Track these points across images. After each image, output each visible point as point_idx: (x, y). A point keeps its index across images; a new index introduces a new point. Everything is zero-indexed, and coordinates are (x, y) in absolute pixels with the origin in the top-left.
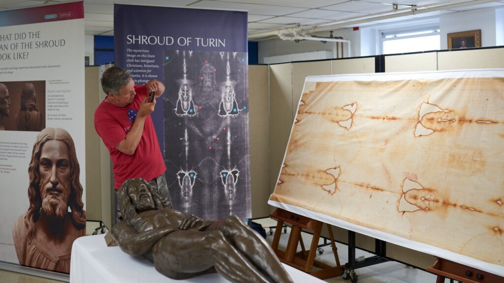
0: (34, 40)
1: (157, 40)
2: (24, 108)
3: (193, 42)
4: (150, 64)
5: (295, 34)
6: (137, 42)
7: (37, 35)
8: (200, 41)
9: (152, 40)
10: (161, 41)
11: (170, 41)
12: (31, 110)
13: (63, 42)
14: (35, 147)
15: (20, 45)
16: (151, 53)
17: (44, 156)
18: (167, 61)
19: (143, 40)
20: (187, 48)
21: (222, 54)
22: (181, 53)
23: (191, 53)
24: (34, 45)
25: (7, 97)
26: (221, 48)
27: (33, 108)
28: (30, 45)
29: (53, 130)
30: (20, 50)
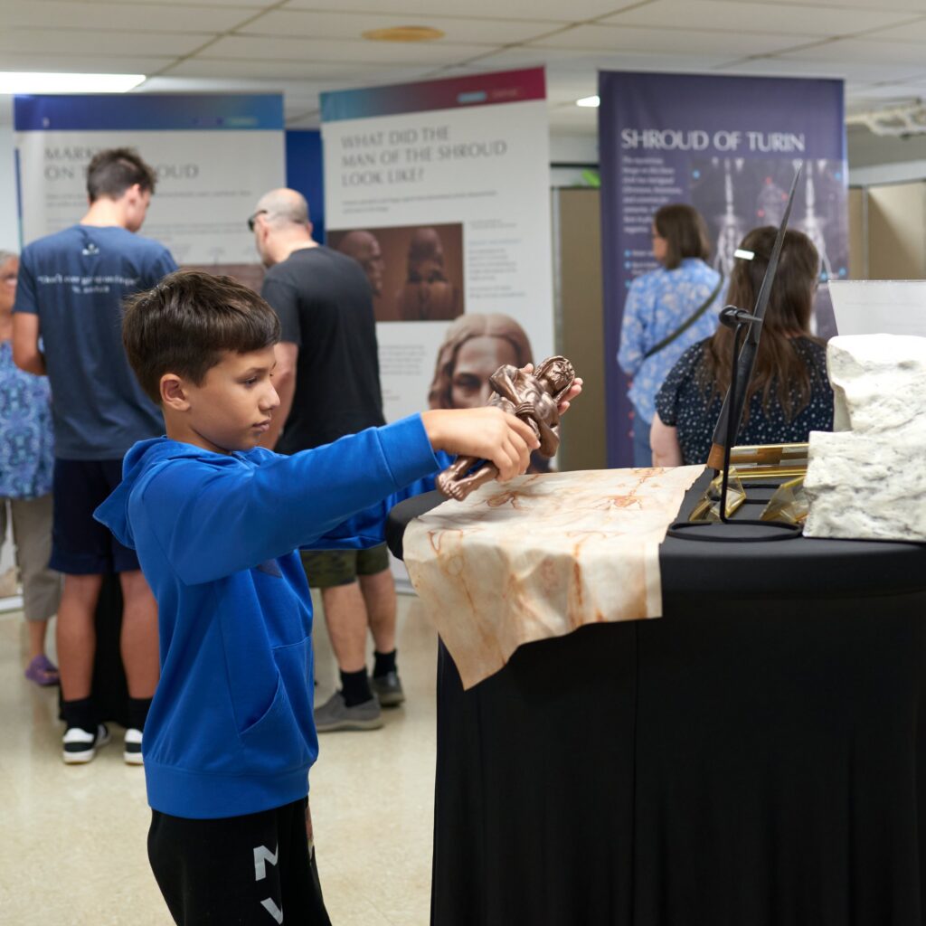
0: (436, 144)
1: (677, 139)
2: (414, 278)
3: (744, 141)
4: (666, 186)
5: (908, 120)
6: (640, 143)
7: (443, 133)
8: (756, 139)
9: (669, 140)
10: (685, 141)
11: (700, 140)
12: (431, 280)
13: (500, 147)
14: (441, 353)
15: (403, 156)
16: (667, 165)
17: (463, 368)
18: (695, 180)
19: (652, 139)
20: (731, 154)
21: (798, 164)
22: (721, 163)
23: (739, 163)
24: (435, 155)
25: (377, 258)
26: (795, 153)
27: (437, 276)
28: (426, 154)
29: (482, 319)
30: (402, 164)
